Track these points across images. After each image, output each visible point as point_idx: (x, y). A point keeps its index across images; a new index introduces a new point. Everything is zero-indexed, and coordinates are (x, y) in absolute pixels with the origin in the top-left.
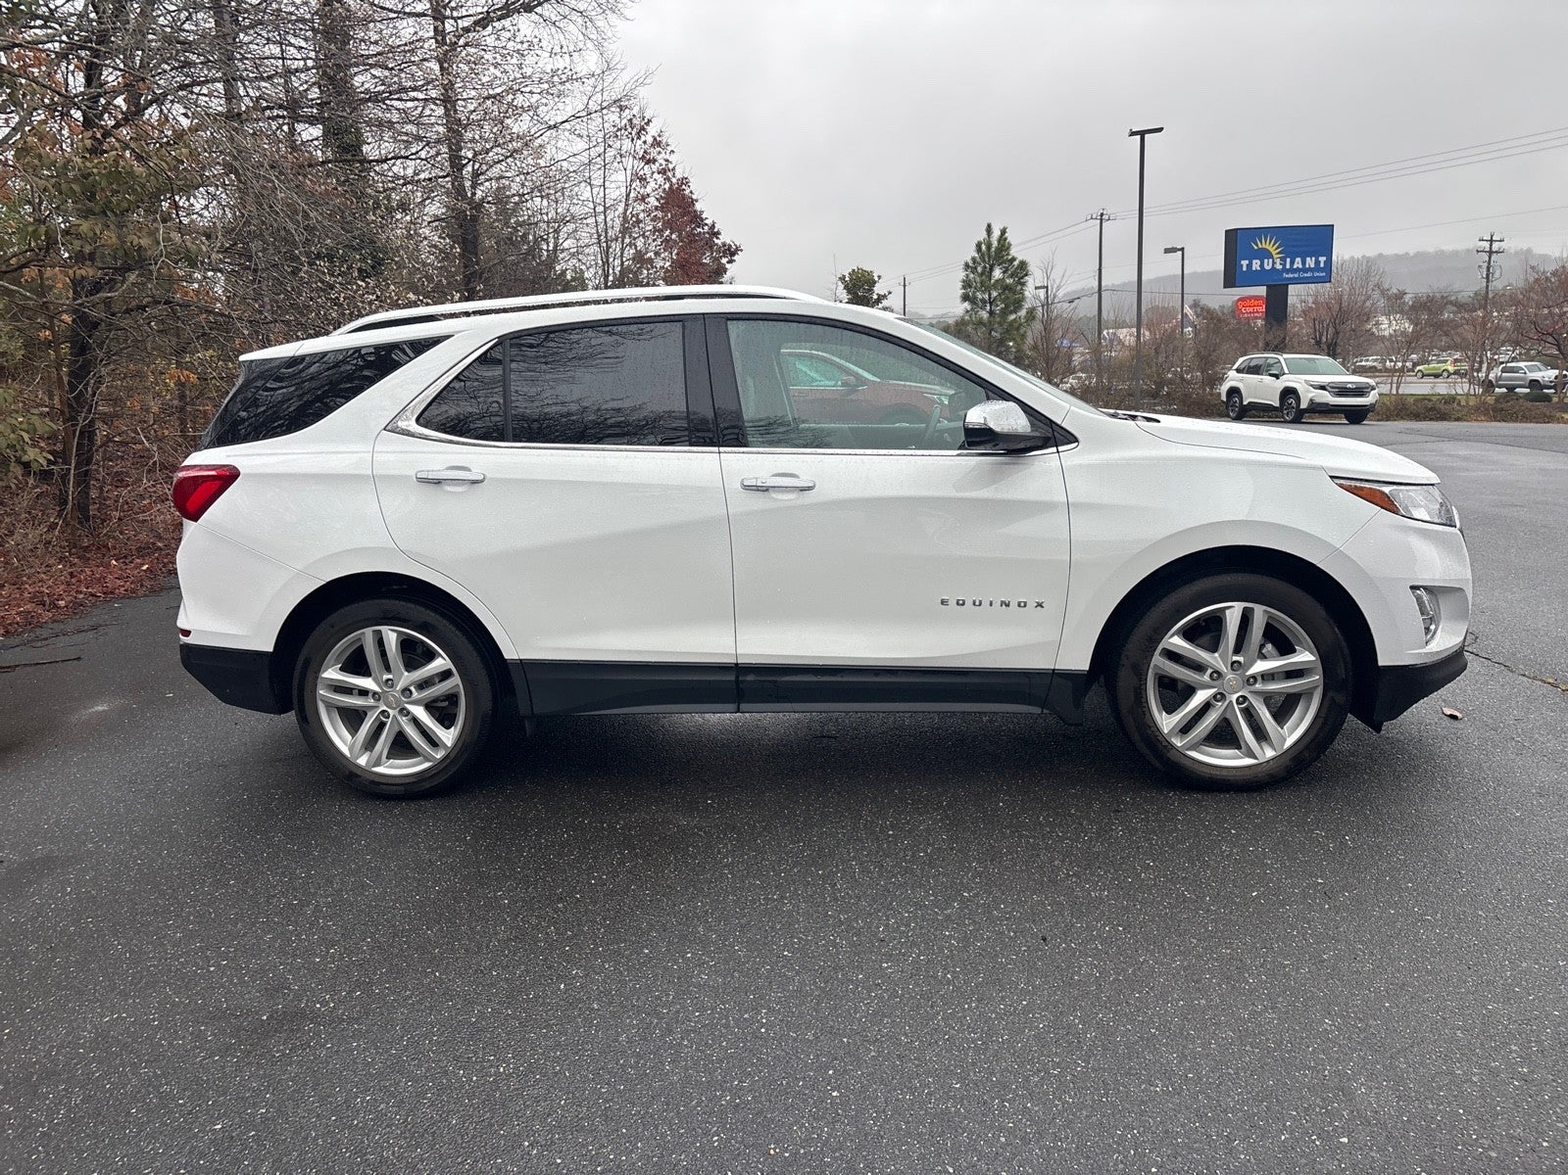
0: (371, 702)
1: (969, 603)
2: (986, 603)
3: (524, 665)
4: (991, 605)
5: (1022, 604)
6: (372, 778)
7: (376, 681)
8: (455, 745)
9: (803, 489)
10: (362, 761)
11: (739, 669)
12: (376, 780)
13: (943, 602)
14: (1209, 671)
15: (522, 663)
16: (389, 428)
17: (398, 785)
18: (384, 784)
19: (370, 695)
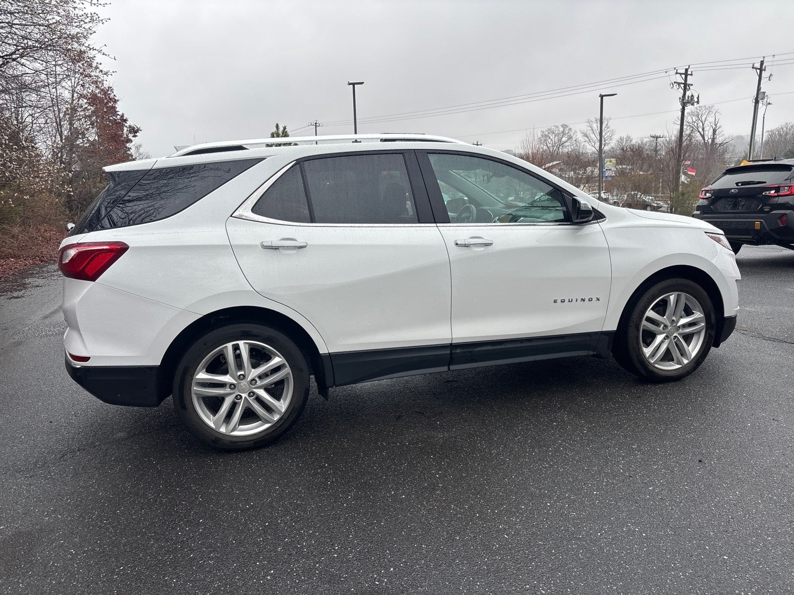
0: (228, 390)
1: (567, 301)
2: (574, 300)
3: (331, 356)
4: (577, 301)
5: (590, 300)
6: (230, 439)
7: (232, 376)
8: (286, 411)
9: (487, 245)
10: (223, 430)
11: (452, 346)
12: (234, 440)
13: (555, 301)
14: (662, 325)
15: (330, 356)
16: (233, 215)
17: (249, 441)
18: (239, 442)
19: (228, 386)
